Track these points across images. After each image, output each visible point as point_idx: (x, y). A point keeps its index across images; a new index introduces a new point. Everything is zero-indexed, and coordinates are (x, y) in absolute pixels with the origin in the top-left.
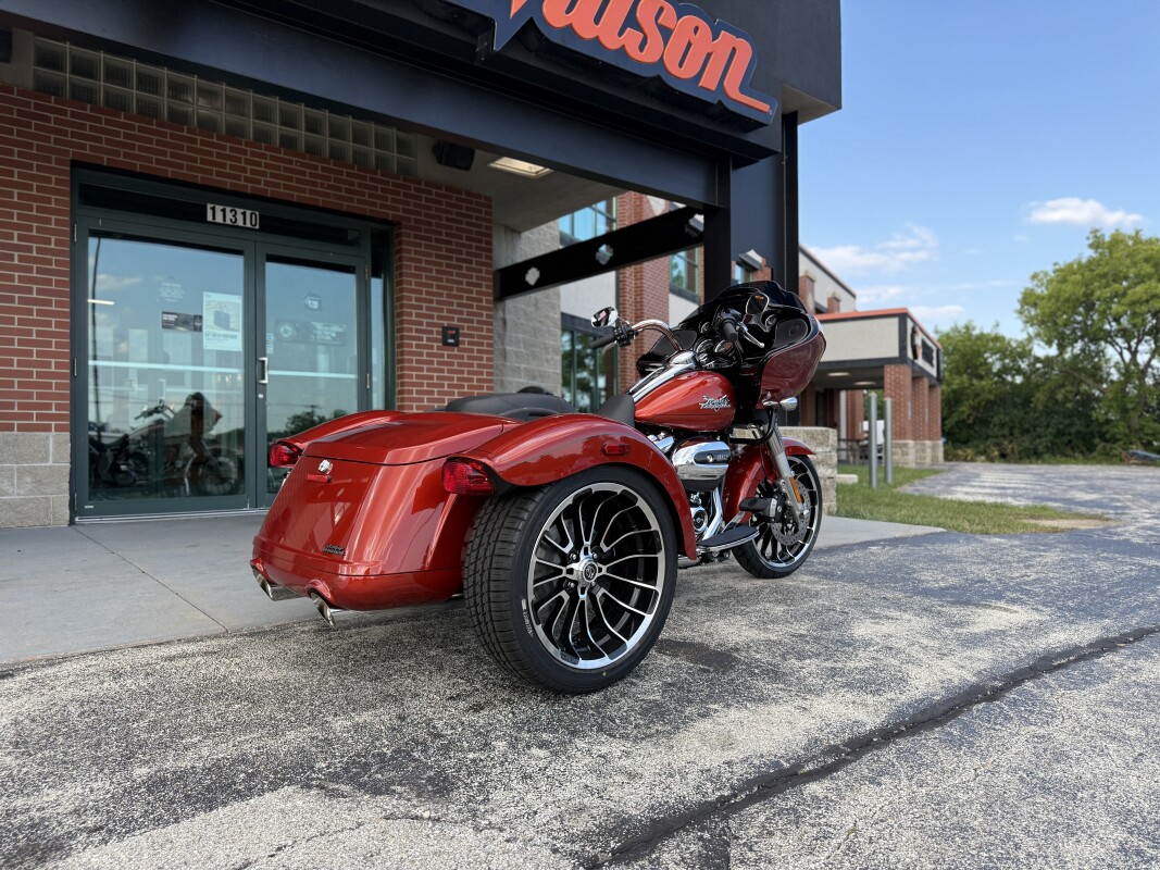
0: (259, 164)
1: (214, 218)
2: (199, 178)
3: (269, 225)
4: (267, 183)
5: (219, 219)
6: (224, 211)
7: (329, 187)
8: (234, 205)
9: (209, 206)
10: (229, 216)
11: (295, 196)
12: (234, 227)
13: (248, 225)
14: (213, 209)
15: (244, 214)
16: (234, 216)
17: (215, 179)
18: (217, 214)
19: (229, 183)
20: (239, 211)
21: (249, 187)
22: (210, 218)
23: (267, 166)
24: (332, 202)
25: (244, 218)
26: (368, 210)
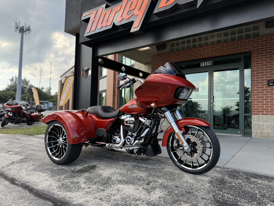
0: (209, 50)
1: (202, 65)
2: (196, 58)
3: (215, 64)
4: (211, 54)
5: (203, 65)
6: (204, 63)
7: (228, 49)
8: (206, 61)
9: (201, 63)
10: (205, 64)
11: (218, 55)
12: (207, 66)
13: (210, 65)
14: (202, 63)
15: (209, 62)
16: (207, 64)
17: (199, 57)
18: (203, 64)
19: (202, 57)
20: (208, 62)
21: (206, 56)
22: (201, 66)
23: (211, 50)
24: (229, 53)
25: (209, 63)
26: (239, 52)
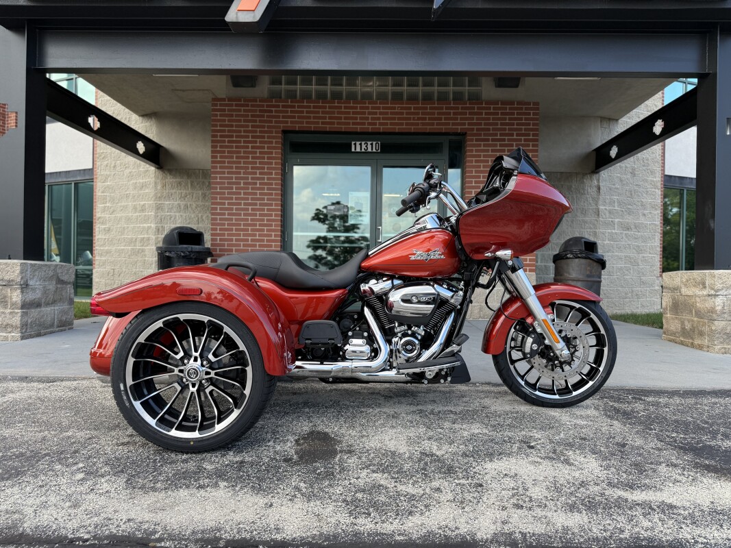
0: (376, 113)
1: (355, 149)
2: (343, 128)
3: (387, 149)
4: (380, 124)
5: (358, 150)
6: (361, 144)
7: (419, 119)
8: (366, 140)
9: (353, 143)
10: (364, 146)
11: (397, 129)
12: (366, 153)
13: (374, 150)
14: (355, 144)
15: (372, 144)
16: (366, 146)
17: (352, 127)
18: (357, 147)
19: (359, 128)
20: (369, 143)
21: (370, 128)
22: (353, 150)
23: (381, 113)
24: (420, 128)
25: (371, 146)
26: (443, 128)
